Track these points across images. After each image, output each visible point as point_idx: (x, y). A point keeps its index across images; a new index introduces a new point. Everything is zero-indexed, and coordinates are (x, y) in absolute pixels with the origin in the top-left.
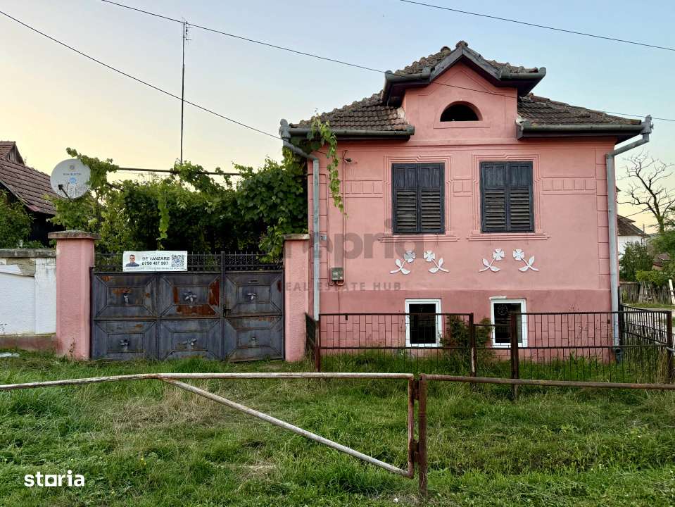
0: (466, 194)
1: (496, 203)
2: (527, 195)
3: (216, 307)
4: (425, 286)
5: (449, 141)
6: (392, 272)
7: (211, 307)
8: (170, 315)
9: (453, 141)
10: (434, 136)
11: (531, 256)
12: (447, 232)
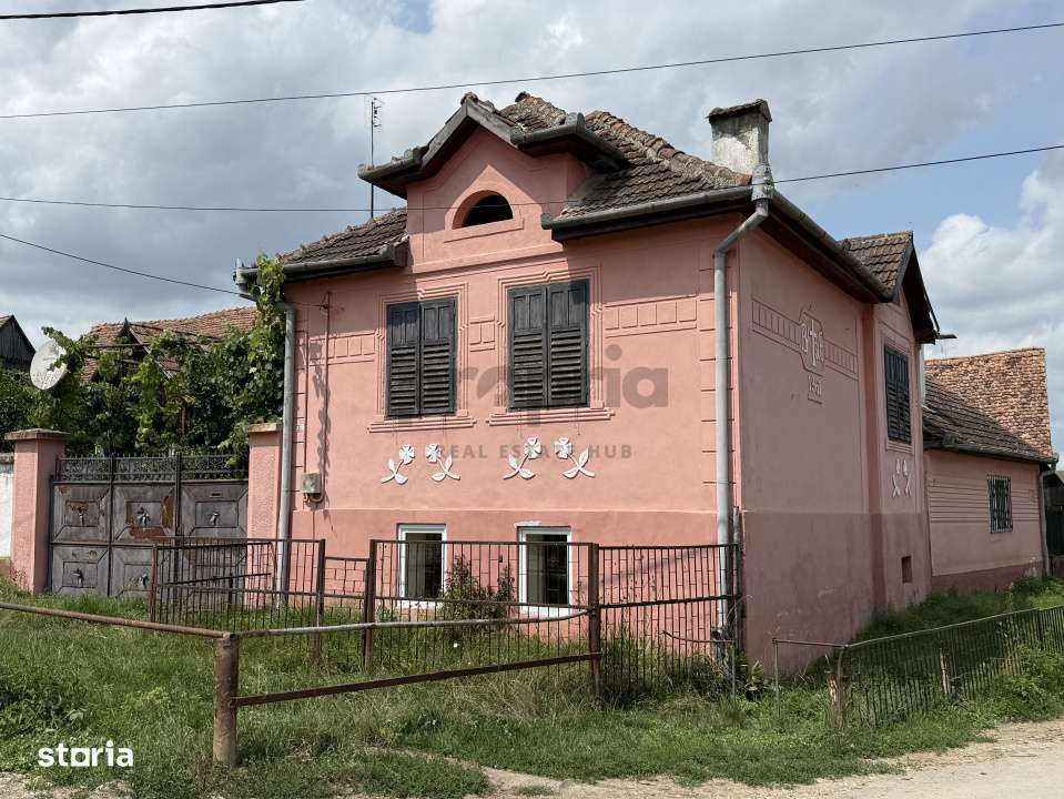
0: (488, 346)
1: (531, 358)
2: (578, 341)
3: (169, 531)
4: (424, 502)
5: (461, 261)
6: (383, 480)
7: (165, 530)
8: (122, 540)
9: (468, 259)
10: (445, 254)
11: (583, 450)
12: (460, 412)
